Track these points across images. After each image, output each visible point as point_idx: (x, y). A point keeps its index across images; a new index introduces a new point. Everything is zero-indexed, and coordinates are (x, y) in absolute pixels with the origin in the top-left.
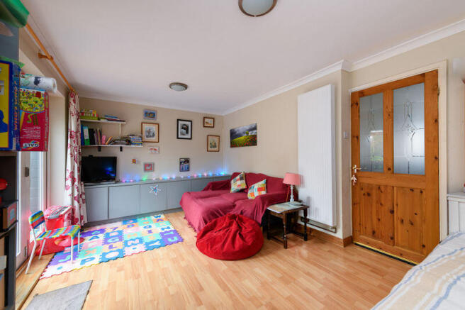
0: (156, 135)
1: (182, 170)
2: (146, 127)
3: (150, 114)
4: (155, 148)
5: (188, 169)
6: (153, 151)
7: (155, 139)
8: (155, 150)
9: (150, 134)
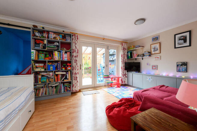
0: (159, 49)
1: (179, 71)
2: (153, 46)
3: (155, 38)
4: (158, 57)
5: (186, 71)
6: (157, 59)
7: (158, 51)
8: (158, 58)
9: (155, 49)
